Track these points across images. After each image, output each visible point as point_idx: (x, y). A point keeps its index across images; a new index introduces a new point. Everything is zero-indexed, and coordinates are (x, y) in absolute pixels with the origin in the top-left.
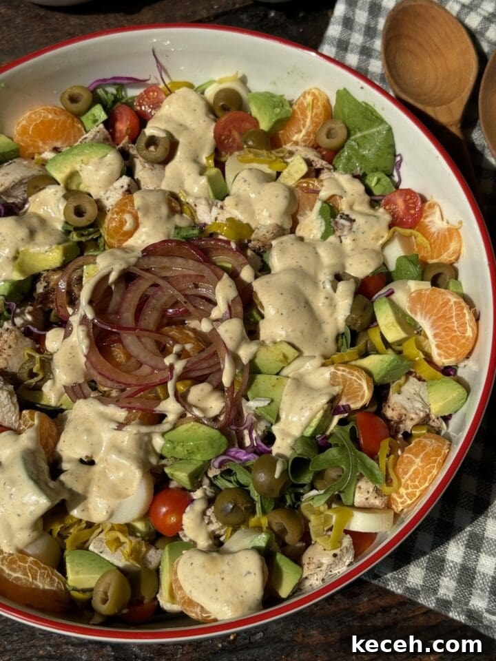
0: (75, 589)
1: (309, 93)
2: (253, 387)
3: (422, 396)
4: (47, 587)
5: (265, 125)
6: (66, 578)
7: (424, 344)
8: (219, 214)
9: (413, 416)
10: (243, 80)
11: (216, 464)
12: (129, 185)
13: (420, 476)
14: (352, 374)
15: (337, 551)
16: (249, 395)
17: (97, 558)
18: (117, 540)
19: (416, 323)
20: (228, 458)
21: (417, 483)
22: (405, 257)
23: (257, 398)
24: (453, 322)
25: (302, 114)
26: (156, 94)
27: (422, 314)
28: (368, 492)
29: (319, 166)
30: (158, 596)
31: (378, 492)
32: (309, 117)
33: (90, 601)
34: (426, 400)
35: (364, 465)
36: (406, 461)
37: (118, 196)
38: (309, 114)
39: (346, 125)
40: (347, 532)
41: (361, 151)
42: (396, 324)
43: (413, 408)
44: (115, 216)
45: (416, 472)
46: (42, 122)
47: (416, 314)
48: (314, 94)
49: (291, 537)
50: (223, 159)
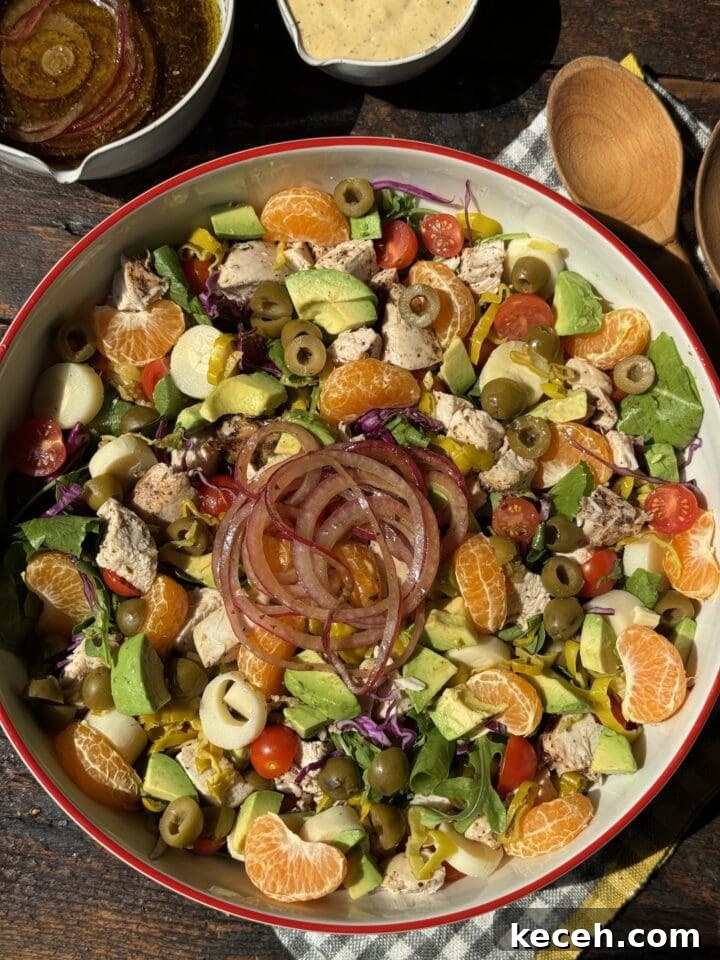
0: (149, 797)
1: (630, 316)
2: (413, 663)
3: (592, 742)
4: (120, 788)
5: (562, 327)
6: (143, 781)
7: (620, 686)
8: (460, 424)
9: (571, 765)
10: (563, 254)
11: (340, 725)
12: (372, 345)
13: (545, 842)
14: (523, 700)
15: (425, 882)
16: (405, 669)
17: (181, 772)
18: (208, 762)
19: (620, 662)
20: (354, 724)
21: (537, 846)
22: (648, 573)
23: (412, 679)
24: (658, 686)
25: (611, 335)
26: (451, 225)
27: (630, 657)
28: (484, 832)
29: (601, 408)
30: (228, 838)
31: (494, 836)
32: (617, 345)
33: (159, 816)
34: (593, 748)
35: (492, 807)
36: (537, 819)
37: (354, 352)
38: (618, 342)
39: (656, 373)
40: (445, 864)
41: (658, 412)
42: (598, 656)
43: (574, 755)
44: (340, 387)
45: (542, 837)
46: (302, 217)
47: (624, 654)
48: (634, 321)
49: (387, 841)
50: (497, 341)
